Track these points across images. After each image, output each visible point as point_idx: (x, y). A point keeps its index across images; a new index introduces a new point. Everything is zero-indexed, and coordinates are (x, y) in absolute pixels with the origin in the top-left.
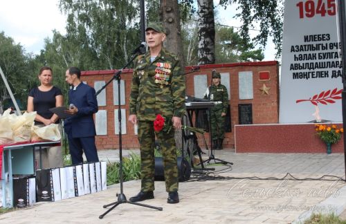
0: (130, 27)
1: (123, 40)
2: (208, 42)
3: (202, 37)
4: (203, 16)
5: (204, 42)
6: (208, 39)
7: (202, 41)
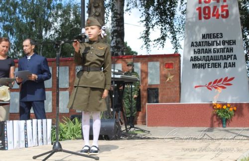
0: (46, 37)
1: (40, 48)
2: (119, 42)
3: (115, 37)
4: (116, 20)
5: (116, 41)
6: (119, 39)
7: (114, 40)
